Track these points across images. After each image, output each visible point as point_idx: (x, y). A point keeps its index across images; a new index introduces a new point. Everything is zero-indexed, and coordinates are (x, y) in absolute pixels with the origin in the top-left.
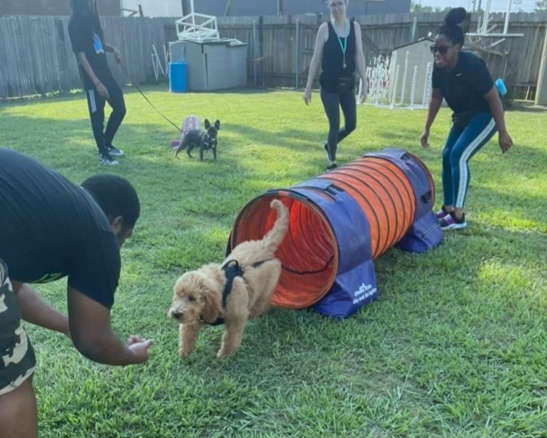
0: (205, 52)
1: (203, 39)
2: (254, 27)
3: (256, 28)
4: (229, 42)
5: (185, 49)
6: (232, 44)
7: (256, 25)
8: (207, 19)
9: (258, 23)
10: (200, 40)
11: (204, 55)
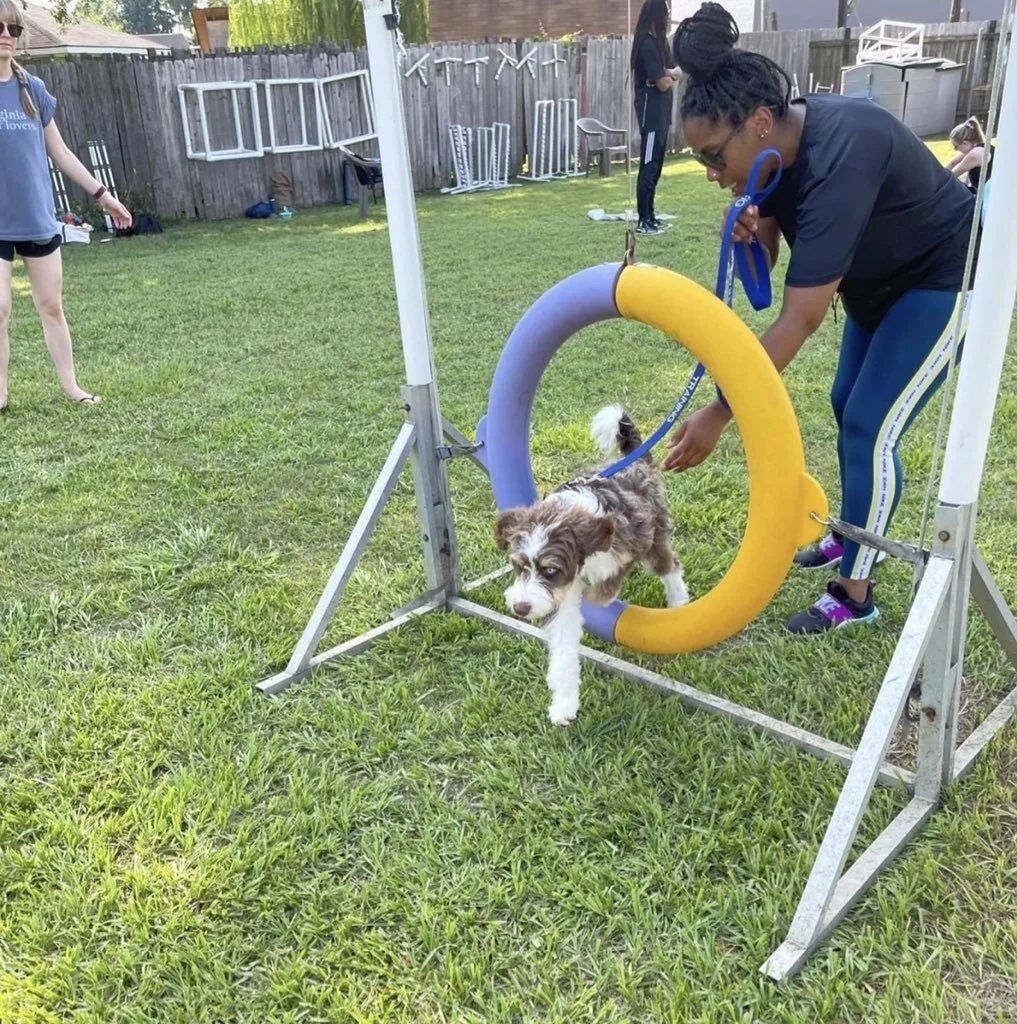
0: (906, 79)
1: (904, 59)
2: (979, 38)
3: (983, 39)
4: (939, 64)
5: (871, 76)
6: (944, 66)
7: (983, 35)
8: (911, 29)
9: (986, 31)
10: (897, 61)
11: (904, 84)
